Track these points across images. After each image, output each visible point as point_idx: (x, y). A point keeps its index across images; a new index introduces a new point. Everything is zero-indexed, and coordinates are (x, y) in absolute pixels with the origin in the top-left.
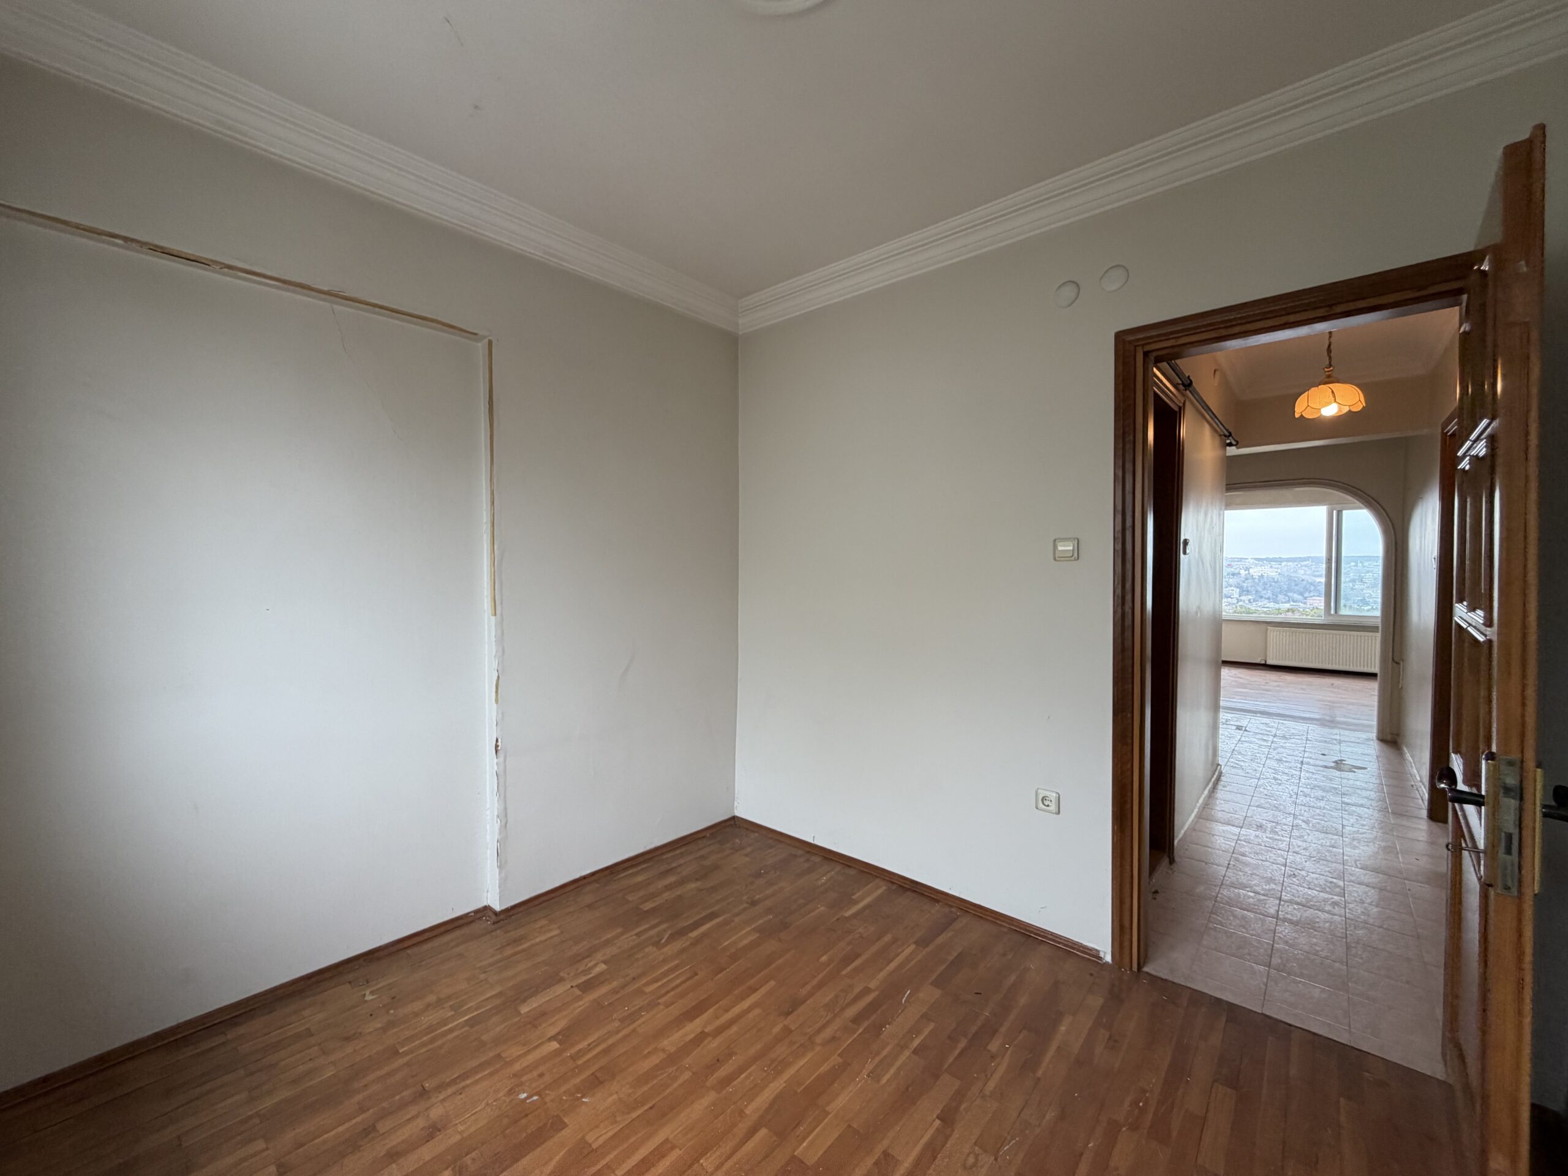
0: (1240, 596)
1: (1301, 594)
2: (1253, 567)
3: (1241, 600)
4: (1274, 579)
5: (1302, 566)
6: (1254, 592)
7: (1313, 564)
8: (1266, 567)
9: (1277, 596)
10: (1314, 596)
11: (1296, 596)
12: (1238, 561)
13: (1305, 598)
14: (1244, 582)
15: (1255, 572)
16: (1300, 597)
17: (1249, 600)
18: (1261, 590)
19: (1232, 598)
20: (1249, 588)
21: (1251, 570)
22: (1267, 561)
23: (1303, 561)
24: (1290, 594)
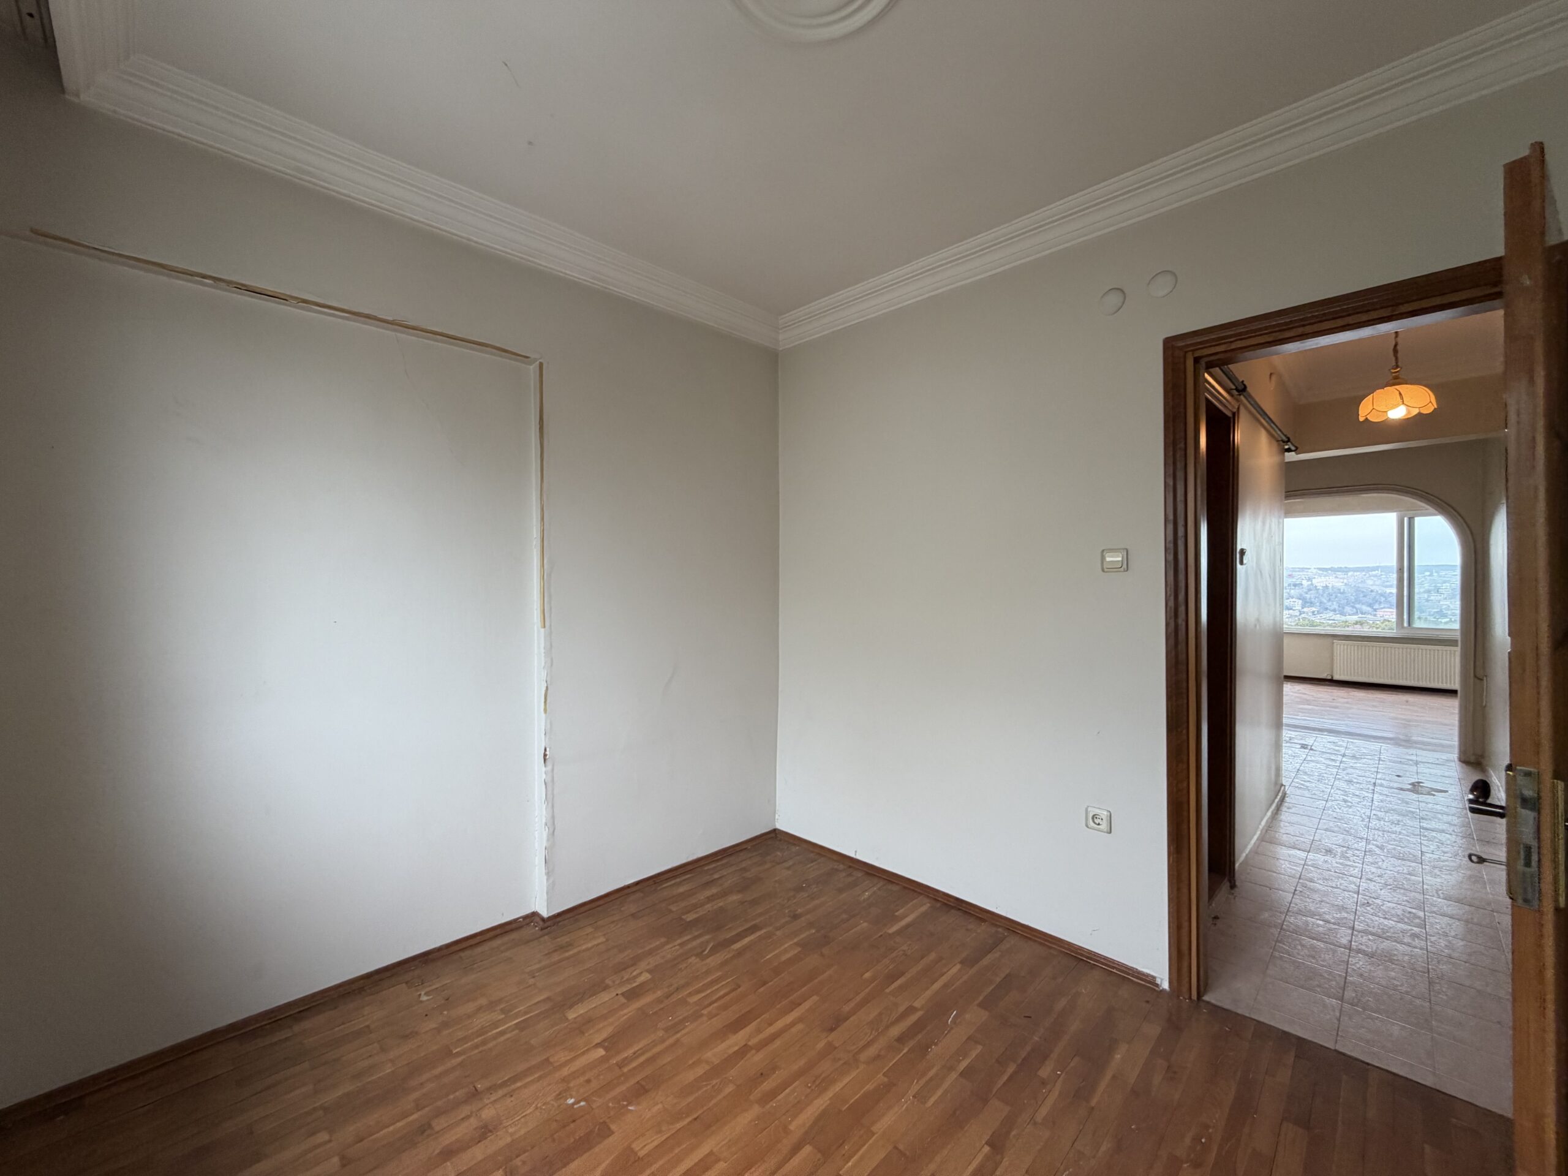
0: (1302, 608)
1: (1370, 605)
2: (1316, 577)
3: (1304, 613)
4: (1340, 590)
5: (1370, 576)
6: (1318, 604)
7: (1383, 573)
8: (1331, 577)
9: (1343, 608)
10: (1384, 608)
11: (1365, 608)
12: (1299, 571)
13: (1375, 610)
14: (1307, 593)
15: (1319, 582)
16: (1369, 609)
17: (1313, 612)
18: (1325, 601)
19: (1294, 610)
20: (1313, 600)
21: (1313, 580)
22: (1332, 571)
23: (1372, 571)
24: (1358, 606)
